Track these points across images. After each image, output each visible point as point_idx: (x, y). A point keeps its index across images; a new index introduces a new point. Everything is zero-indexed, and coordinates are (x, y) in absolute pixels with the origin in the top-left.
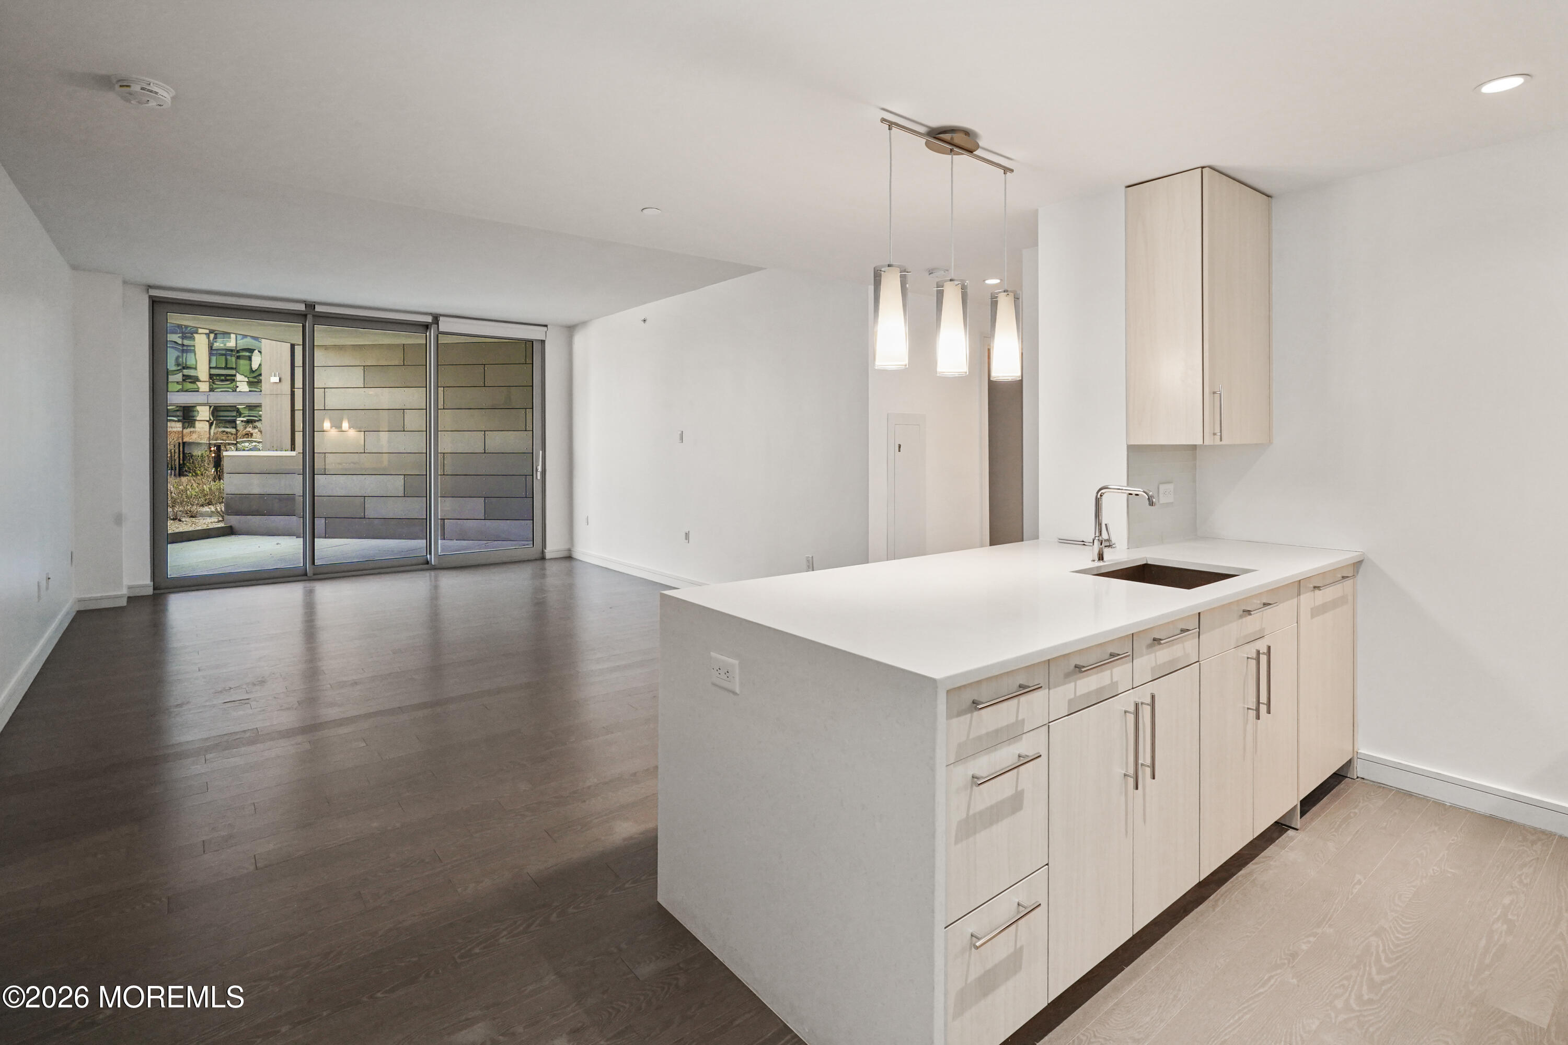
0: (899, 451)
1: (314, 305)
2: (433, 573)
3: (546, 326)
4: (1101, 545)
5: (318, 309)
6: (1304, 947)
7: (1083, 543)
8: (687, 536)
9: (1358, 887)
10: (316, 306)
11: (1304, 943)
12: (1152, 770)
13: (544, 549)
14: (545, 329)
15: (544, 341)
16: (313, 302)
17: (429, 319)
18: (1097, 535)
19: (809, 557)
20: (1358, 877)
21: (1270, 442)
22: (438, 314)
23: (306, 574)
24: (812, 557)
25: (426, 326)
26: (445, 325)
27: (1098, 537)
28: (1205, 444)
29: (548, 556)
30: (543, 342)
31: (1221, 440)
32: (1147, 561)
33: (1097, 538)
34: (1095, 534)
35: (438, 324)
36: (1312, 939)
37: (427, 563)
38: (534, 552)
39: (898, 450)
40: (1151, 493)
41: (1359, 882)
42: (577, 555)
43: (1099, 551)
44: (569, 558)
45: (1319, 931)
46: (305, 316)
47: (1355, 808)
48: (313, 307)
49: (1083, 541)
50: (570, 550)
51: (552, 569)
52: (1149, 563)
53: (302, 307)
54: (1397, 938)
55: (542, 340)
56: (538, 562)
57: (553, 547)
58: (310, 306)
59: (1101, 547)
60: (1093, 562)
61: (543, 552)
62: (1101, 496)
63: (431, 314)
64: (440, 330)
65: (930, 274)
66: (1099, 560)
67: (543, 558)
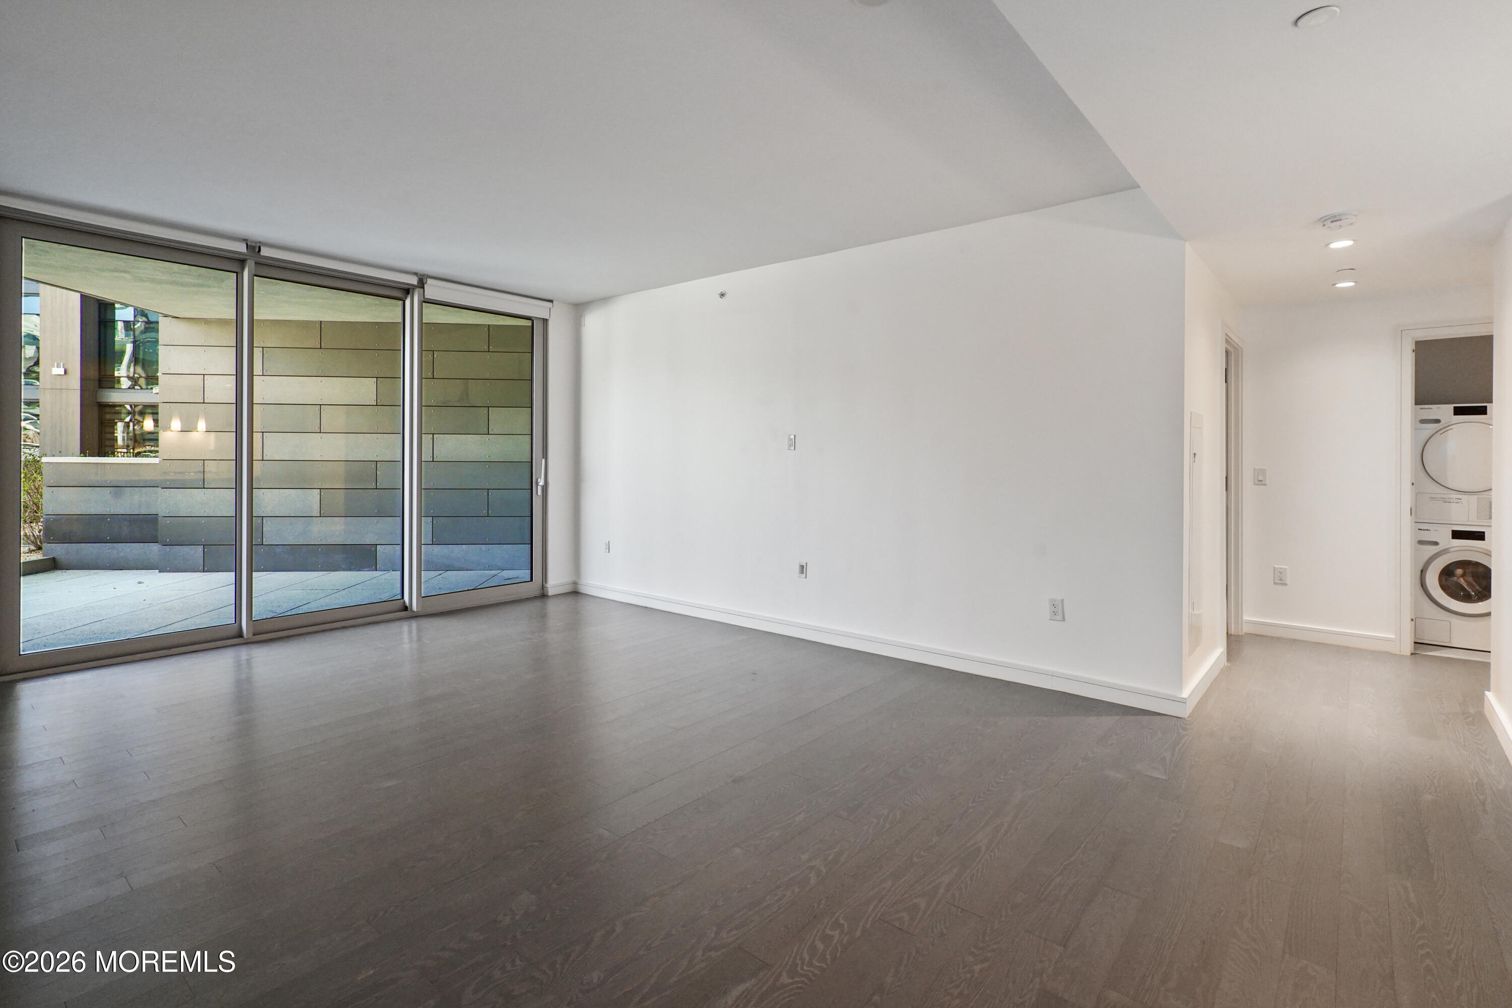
1: (260, 247)
2: (414, 624)
3: (551, 301)
5: (265, 252)
8: (802, 569)
10: (262, 248)
13: (544, 583)
14: (549, 305)
15: (547, 320)
16: (256, 243)
17: (414, 281)
22: (424, 275)
23: (240, 635)
24: (1063, 600)
25: (407, 291)
26: (433, 290)
29: (551, 592)
30: (545, 321)
35: (423, 288)
37: (406, 608)
38: (532, 589)
42: (584, 590)
44: (575, 593)
46: (242, 262)
48: (257, 250)
50: (575, 583)
51: (553, 607)
53: (242, 248)
55: (544, 319)
56: (538, 604)
57: (557, 580)
58: (254, 248)
61: (543, 587)
63: (416, 274)
64: (426, 297)
67: (543, 595)
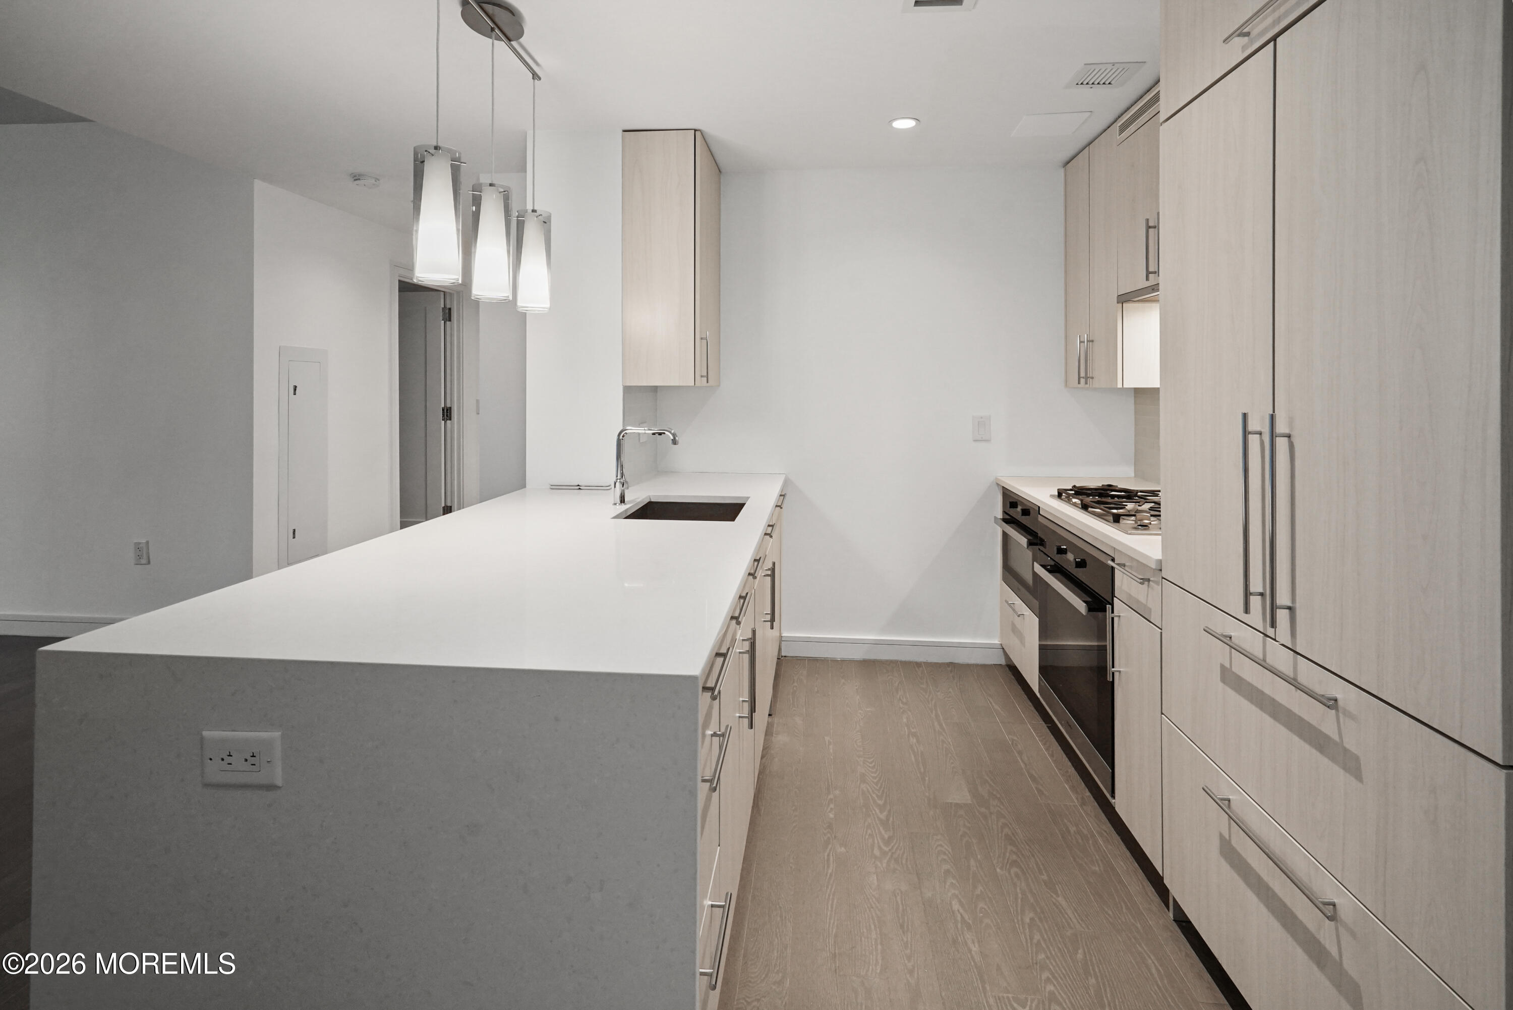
0: (295, 394)
4: (623, 487)
6: (831, 816)
7: (578, 487)
9: (831, 747)
11: (830, 812)
12: (750, 705)
18: (619, 477)
19: (140, 543)
20: (827, 738)
21: (719, 386)
24: (147, 543)
27: (620, 479)
28: (696, 385)
31: (708, 382)
32: (650, 499)
33: (618, 481)
34: (617, 477)
36: (832, 806)
39: (293, 393)
40: (673, 432)
41: (830, 743)
43: (621, 494)
45: (831, 796)
47: (794, 682)
49: (578, 486)
52: (652, 500)
54: (874, 778)
59: (623, 489)
60: (615, 506)
62: (623, 436)
65: (355, 180)
66: (621, 502)
